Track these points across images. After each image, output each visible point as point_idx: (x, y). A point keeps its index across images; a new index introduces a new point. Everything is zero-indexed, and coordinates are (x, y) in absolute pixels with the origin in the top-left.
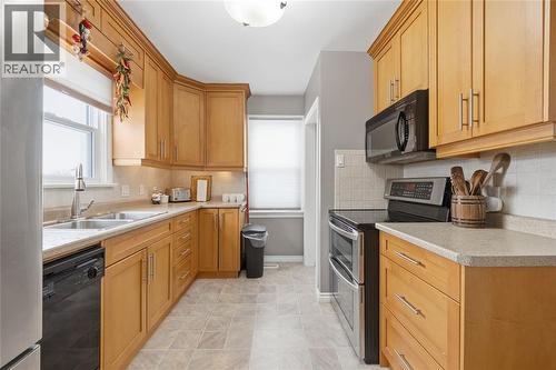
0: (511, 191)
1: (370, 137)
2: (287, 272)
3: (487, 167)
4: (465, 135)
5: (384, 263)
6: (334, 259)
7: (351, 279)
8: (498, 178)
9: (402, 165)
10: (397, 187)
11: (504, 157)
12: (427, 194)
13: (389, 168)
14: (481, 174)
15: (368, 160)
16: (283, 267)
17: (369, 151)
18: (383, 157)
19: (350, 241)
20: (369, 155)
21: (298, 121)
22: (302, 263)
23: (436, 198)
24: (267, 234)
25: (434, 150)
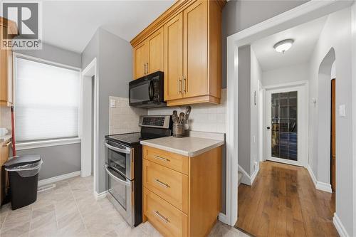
0: (191, 121)
1: (131, 92)
2: (65, 188)
3: (184, 111)
4: (180, 97)
5: (145, 163)
6: (110, 168)
7: (124, 178)
8: (187, 116)
9: (147, 109)
10: (146, 120)
11: (189, 107)
12: (162, 124)
13: (141, 110)
14: (182, 114)
15: (131, 104)
16: (59, 185)
17: (132, 100)
18: (138, 104)
19: (124, 155)
20: (132, 102)
21: (77, 72)
22: (79, 176)
23: (166, 125)
24: (42, 162)
25: (166, 102)
